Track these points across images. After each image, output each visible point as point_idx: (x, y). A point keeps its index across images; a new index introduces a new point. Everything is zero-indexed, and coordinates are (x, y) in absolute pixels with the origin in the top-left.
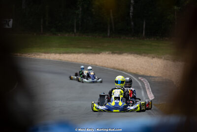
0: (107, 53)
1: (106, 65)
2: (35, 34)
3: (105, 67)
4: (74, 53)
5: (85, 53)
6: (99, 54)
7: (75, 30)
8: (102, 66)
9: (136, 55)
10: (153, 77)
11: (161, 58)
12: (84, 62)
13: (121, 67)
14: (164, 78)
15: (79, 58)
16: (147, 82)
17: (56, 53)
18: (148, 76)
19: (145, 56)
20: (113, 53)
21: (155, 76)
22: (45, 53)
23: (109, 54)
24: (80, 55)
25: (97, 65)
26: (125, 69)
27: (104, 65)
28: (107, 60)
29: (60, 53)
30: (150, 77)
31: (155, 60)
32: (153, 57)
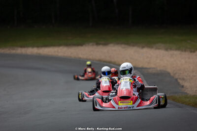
0: (91, 44)
1: (90, 57)
2: (9, 27)
4: (54, 45)
5: (67, 45)
6: (81, 45)
9: (123, 46)
10: (146, 68)
11: (152, 47)
12: (65, 55)
13: (108, 59)
14: (159, 69)
15: (60, 51)
16: (140, 74)
17: (33, 46)
18: (139, 68)
19: (133, 46)
20: (98, 44)
21: (148, 67)
22: (21, 47)
23: (93, 45)
24: (61, 48)
25: (80, 58)
26: (113, 60)
28: (92, 53)
29: (38, 47)
30: (142, 68)
31: (145, 50)
32: (143, 47)
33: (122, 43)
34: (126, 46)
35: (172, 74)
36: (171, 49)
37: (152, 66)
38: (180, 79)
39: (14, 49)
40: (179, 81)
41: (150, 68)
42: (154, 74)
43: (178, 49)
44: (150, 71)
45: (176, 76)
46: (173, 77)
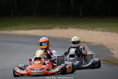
0: (57, 28)
1: (57, 36)
2: (8, 18)
3: (57, 37)
4: (35, 29)
5: (43, 29)
6: (52, 28)
7: (35, 14)
8: (55, 37)
9: (77, 29)
11: (94, 30)
12: (42, 35)
13: (68, 37)
14: (98, 43)
15: (39, 32)
16: (87, 46)
17: (23, 29)
18: (86, 43)
19: (83, 29)
20: (61, 28)
21: (91, 42)
22: (16, 30)
23: (59, 29)
24: (39, 30)
25: (51, 36)
27: (56, 36)
28: (58, 33)
29: (26, 30)
30: (88, 43)
31: (90, 32)
32: (89, 30)
33: (76, 28)
34: (78, 29)
35: (106, 46)
36: (105, 31)
37: (94, 41)
38: (111, 49)
39: (11, 31)
40: (110, 50)
41: (92, 43)
42: (95, 46)
43: (110, 31)
44: (93, 44)
45: (109, 48)
46: (107, 48)
